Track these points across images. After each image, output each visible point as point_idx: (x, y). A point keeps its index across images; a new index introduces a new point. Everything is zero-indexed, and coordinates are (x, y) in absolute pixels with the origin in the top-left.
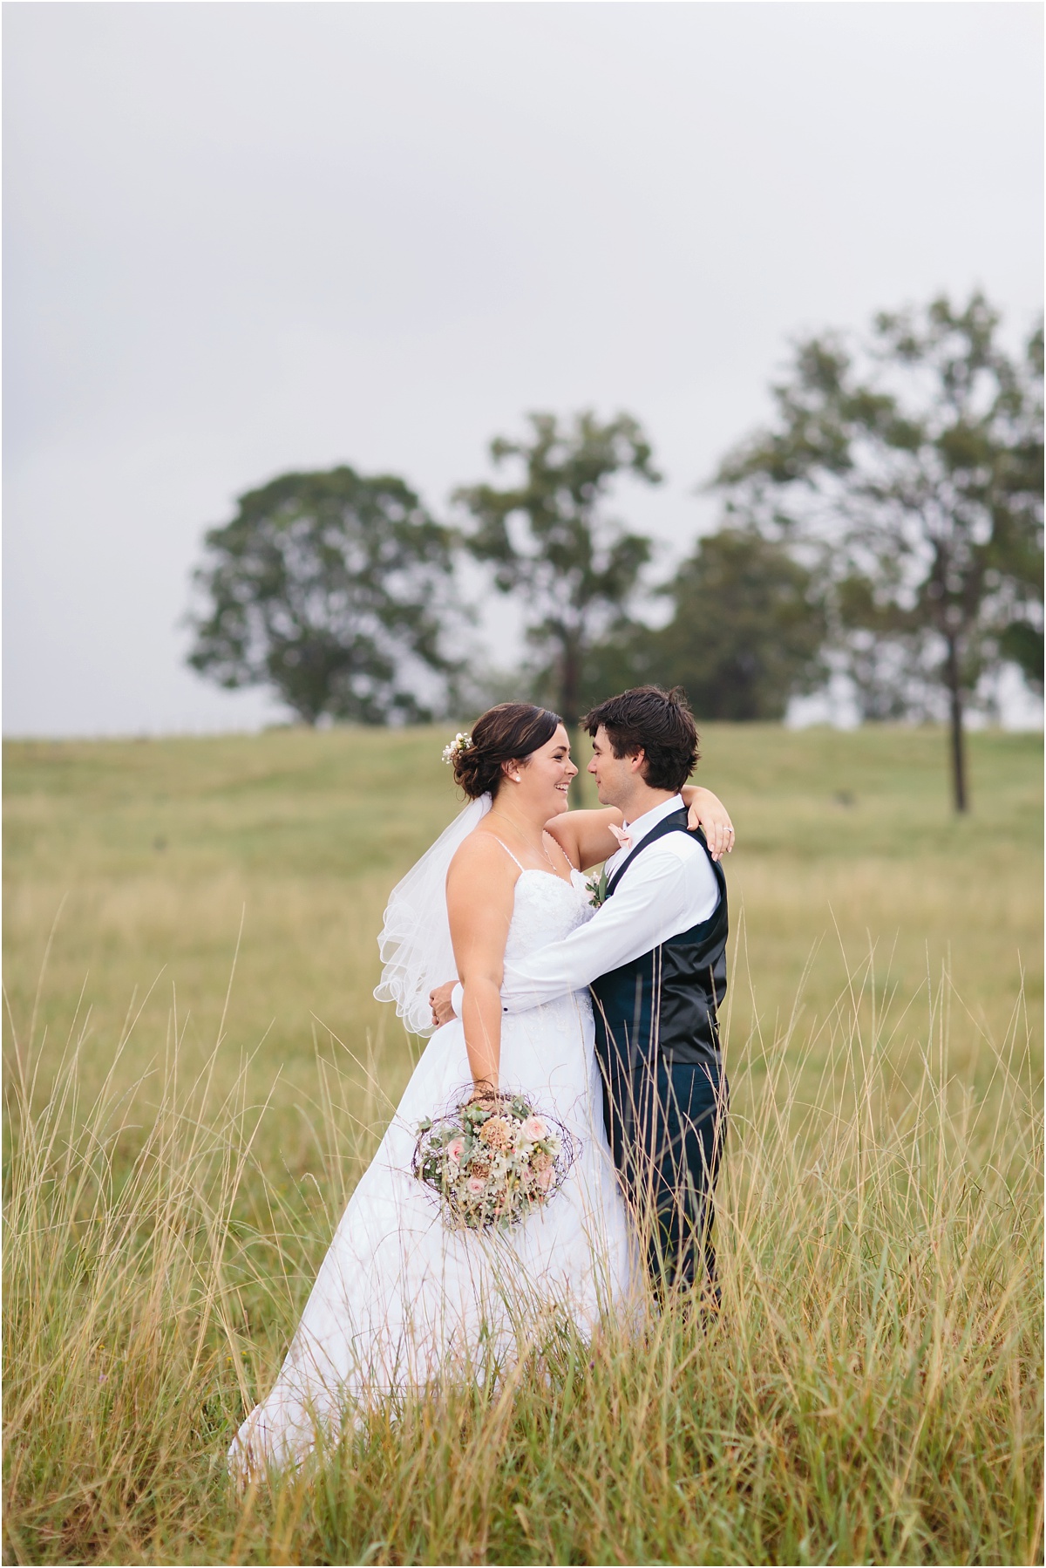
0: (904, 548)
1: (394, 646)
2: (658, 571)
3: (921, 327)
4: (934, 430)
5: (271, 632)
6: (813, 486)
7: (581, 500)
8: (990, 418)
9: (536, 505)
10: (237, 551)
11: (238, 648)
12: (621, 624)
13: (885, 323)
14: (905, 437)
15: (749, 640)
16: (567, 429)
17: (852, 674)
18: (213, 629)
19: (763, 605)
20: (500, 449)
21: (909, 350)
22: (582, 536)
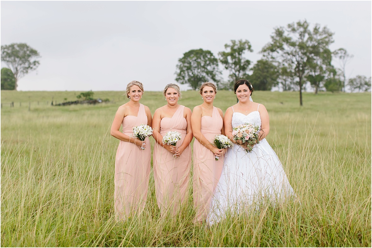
0: (293, 62)
1: (208, 78)
2: (251, 66)
3: (296, 26)
4: (298, 44)
5: (189, 75)
6: (278, 52)
7: (239, 54)
8: (307, 41)
9: (232, 55)
10: (184, 62)
11: (184, 77)
12: (245, 74)
13: (289, 26)
14: (293, 44)
15: (265, 77)
16: (237, 43)
17: (282, 83)
18: (180, 75)
19: (268, 72)
20: (226, 46)
21: (294, 30)
22: (240, 60)
